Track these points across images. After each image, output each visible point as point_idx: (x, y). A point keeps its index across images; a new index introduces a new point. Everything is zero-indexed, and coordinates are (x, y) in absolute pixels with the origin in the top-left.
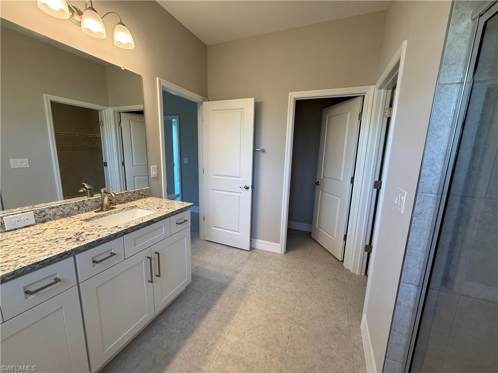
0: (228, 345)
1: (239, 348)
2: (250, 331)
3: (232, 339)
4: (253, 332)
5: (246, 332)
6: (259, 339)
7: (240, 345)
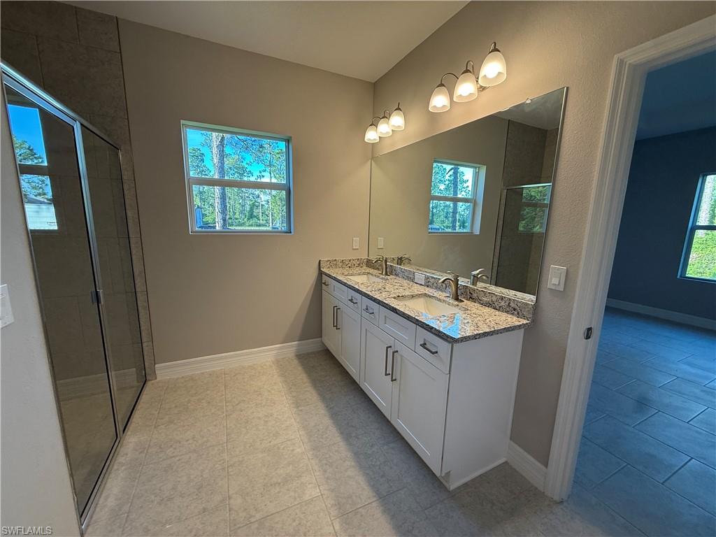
0: (310, 484)
1: (295, 492)
2: (297, 522)
3: (312, 492)
4: (294, 524)
5: (302, 516)
6: (277, 523)
7: (296, 495)
